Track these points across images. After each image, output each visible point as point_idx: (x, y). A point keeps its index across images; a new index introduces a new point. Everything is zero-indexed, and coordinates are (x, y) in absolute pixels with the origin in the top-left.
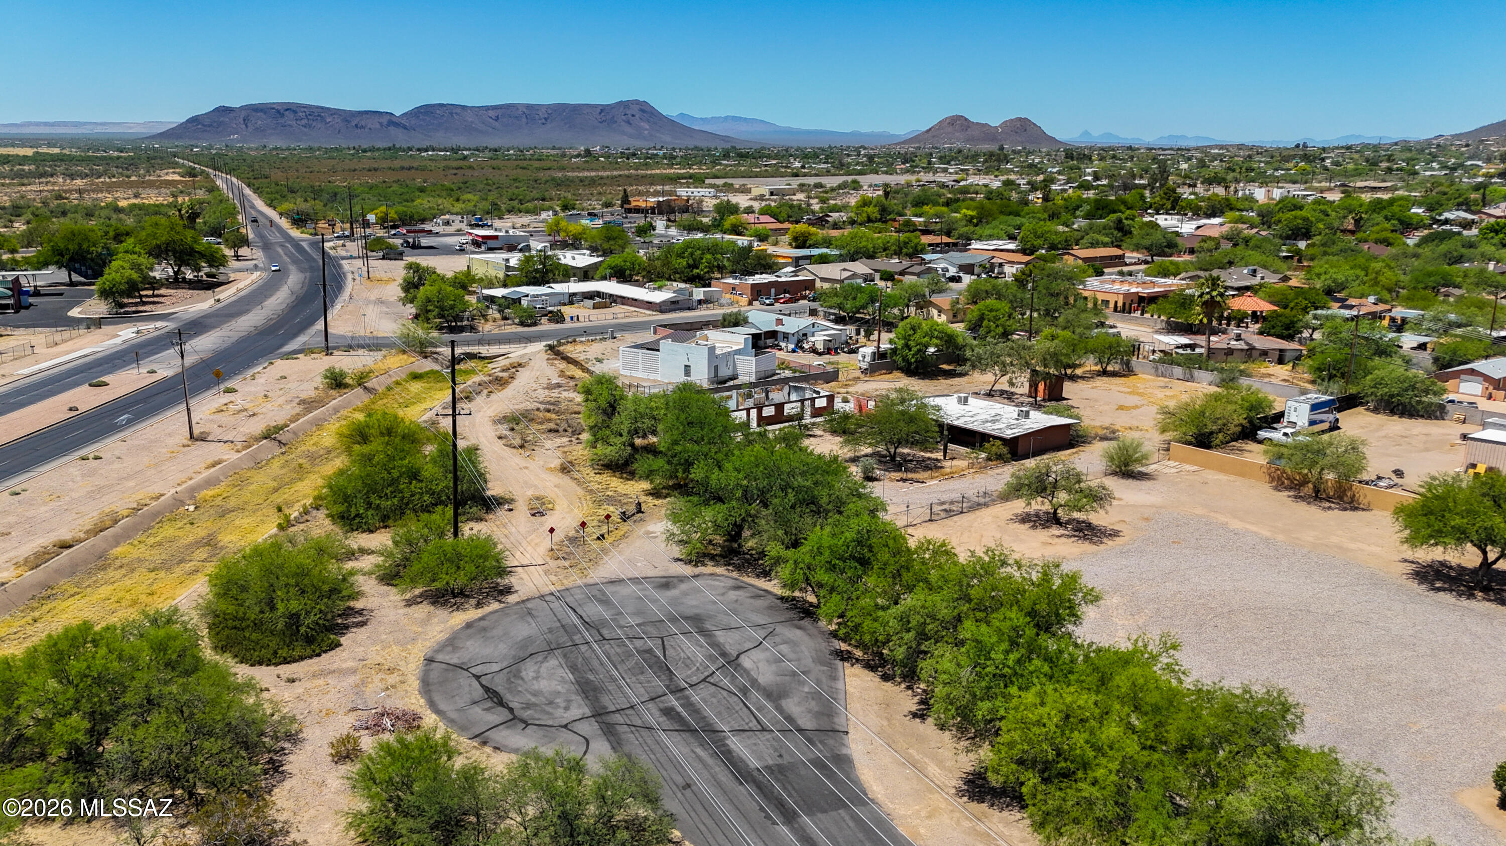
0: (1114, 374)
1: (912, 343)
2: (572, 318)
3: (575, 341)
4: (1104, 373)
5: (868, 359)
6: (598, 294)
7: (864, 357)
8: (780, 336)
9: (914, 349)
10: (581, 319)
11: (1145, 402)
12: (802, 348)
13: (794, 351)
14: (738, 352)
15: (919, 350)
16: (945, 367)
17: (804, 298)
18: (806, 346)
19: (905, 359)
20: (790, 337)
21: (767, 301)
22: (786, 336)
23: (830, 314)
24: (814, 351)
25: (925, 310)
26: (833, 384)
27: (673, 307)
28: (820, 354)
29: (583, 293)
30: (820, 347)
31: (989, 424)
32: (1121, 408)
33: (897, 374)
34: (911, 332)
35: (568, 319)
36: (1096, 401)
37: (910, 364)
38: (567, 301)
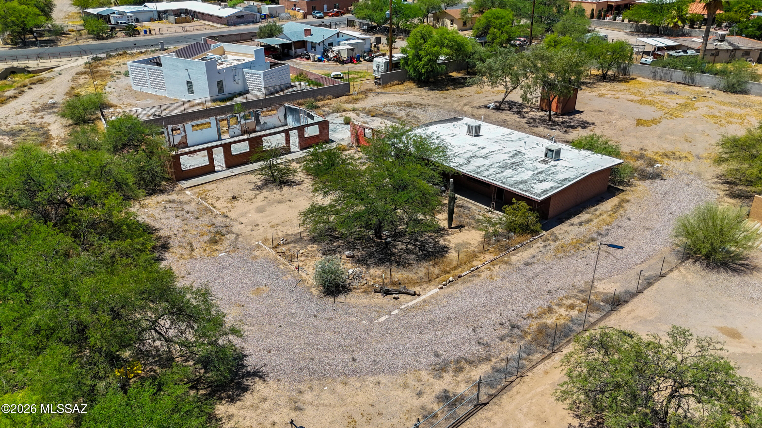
0: (614, 79)
1: (422, 53)
2: (145, 32)
3: (125, 53)
4: (604, 78)
5: (382, 69)
6: (186, 12)
7: (378, 67)
8: (309, 46)
9: (425, 59)
10: (153, 32)
11: (660, 114)
12: (327, 57)
13: (320, 60)
14: (249, 65)
15: (429, 60)
16: (454, 74)
17: (349, 12)
18: (331, 55)
19: (415, 69)
20: (317, 46)
21: (318, 15)
22: (313, 45)
23: (364, 24)
24: (338, 60)
25: (441, 21)
26: (343, 98)
27: (239, 20)
28: (343, 62)
29: (173, 10)
30: (344, 55)
31: (509, 172)
32: (640, 123)
33: (410, 84)
34: (422, 41)
35: (142, 33)
36: (610, 113)
37: (421, 74)
38: (156, 17)
